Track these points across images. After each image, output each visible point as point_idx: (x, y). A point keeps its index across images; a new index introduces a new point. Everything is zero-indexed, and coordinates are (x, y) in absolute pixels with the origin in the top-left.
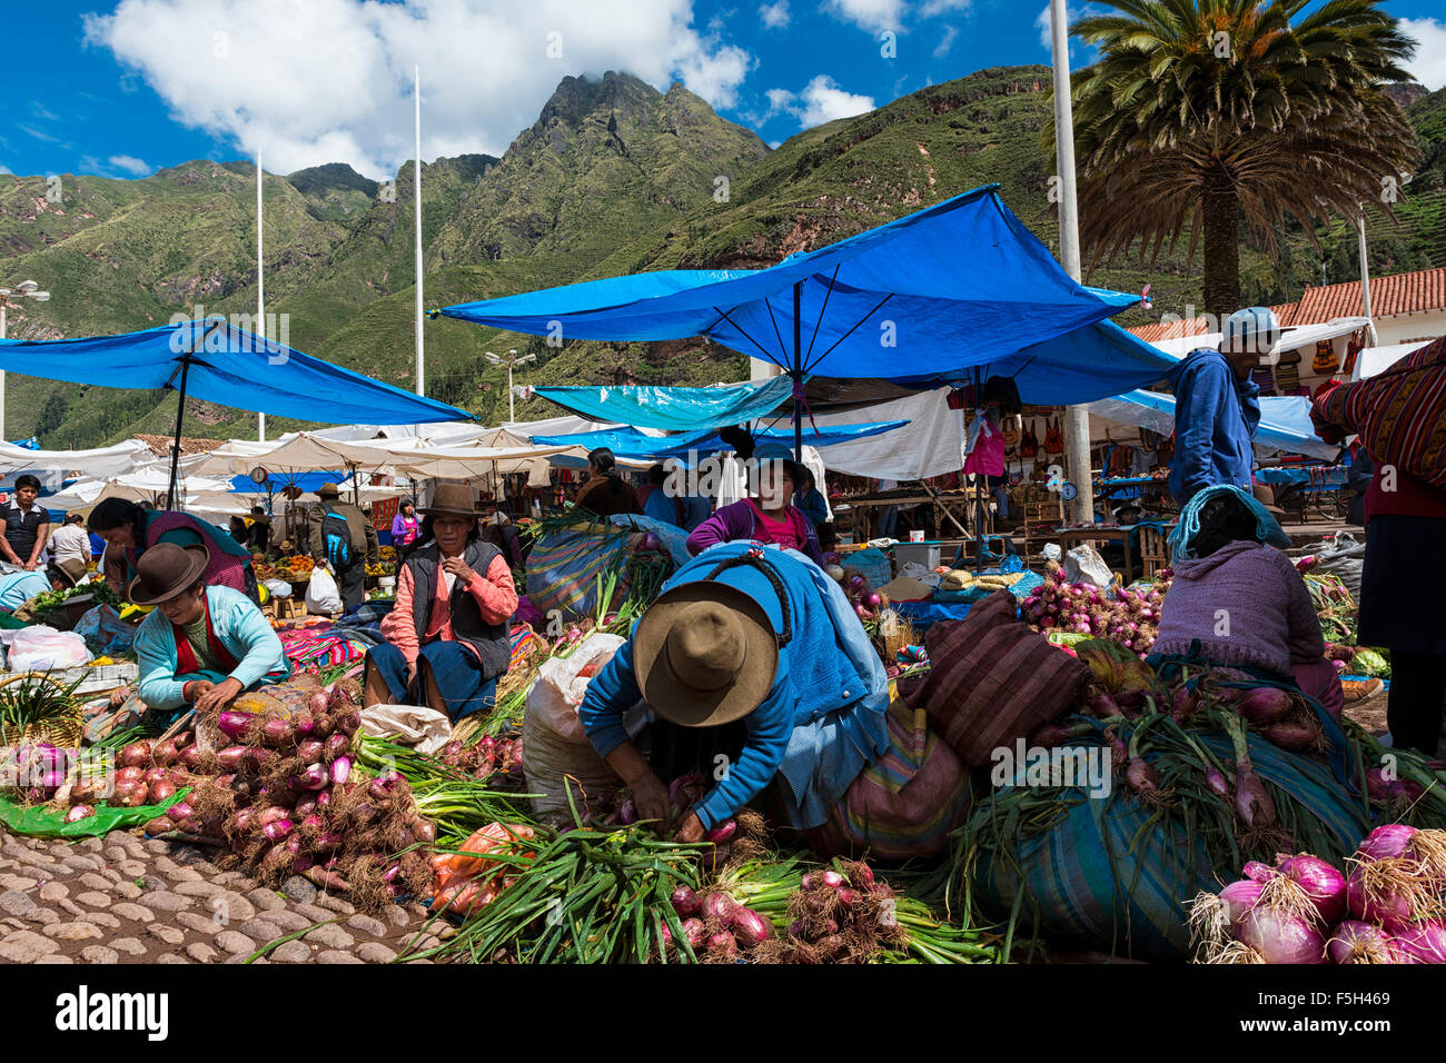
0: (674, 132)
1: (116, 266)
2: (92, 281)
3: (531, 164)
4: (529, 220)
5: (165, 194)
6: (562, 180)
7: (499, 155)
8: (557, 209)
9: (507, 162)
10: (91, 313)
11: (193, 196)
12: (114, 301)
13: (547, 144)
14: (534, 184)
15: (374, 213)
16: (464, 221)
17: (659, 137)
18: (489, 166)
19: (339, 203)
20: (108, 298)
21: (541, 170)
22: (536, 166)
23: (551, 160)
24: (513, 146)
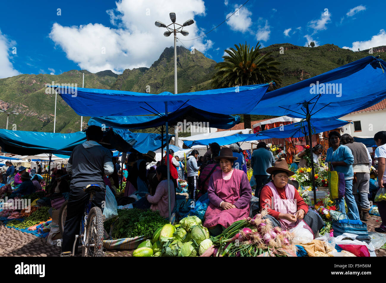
0: (194, 61)
1: (52, 96)
2: (46, 100)
3: (157, 70)
4: (156, 84)
5: (65, 78)
6: (165, 73)
7: (149, 67)
8: (163, 81)
9: (151, 69)
10: (45, 108)
11: (72, 79)
12: (51, 105)
13: (161, 64)
14: (157, 75)
15: (117, 83)
16: (139, 84)
17: (190, 62)
18: (146, 70)
19: (108, 80)
20: (49, 104)
21: (159, 71)
22: (158, 70)
23: (162, 69)
24: (153, 65)
